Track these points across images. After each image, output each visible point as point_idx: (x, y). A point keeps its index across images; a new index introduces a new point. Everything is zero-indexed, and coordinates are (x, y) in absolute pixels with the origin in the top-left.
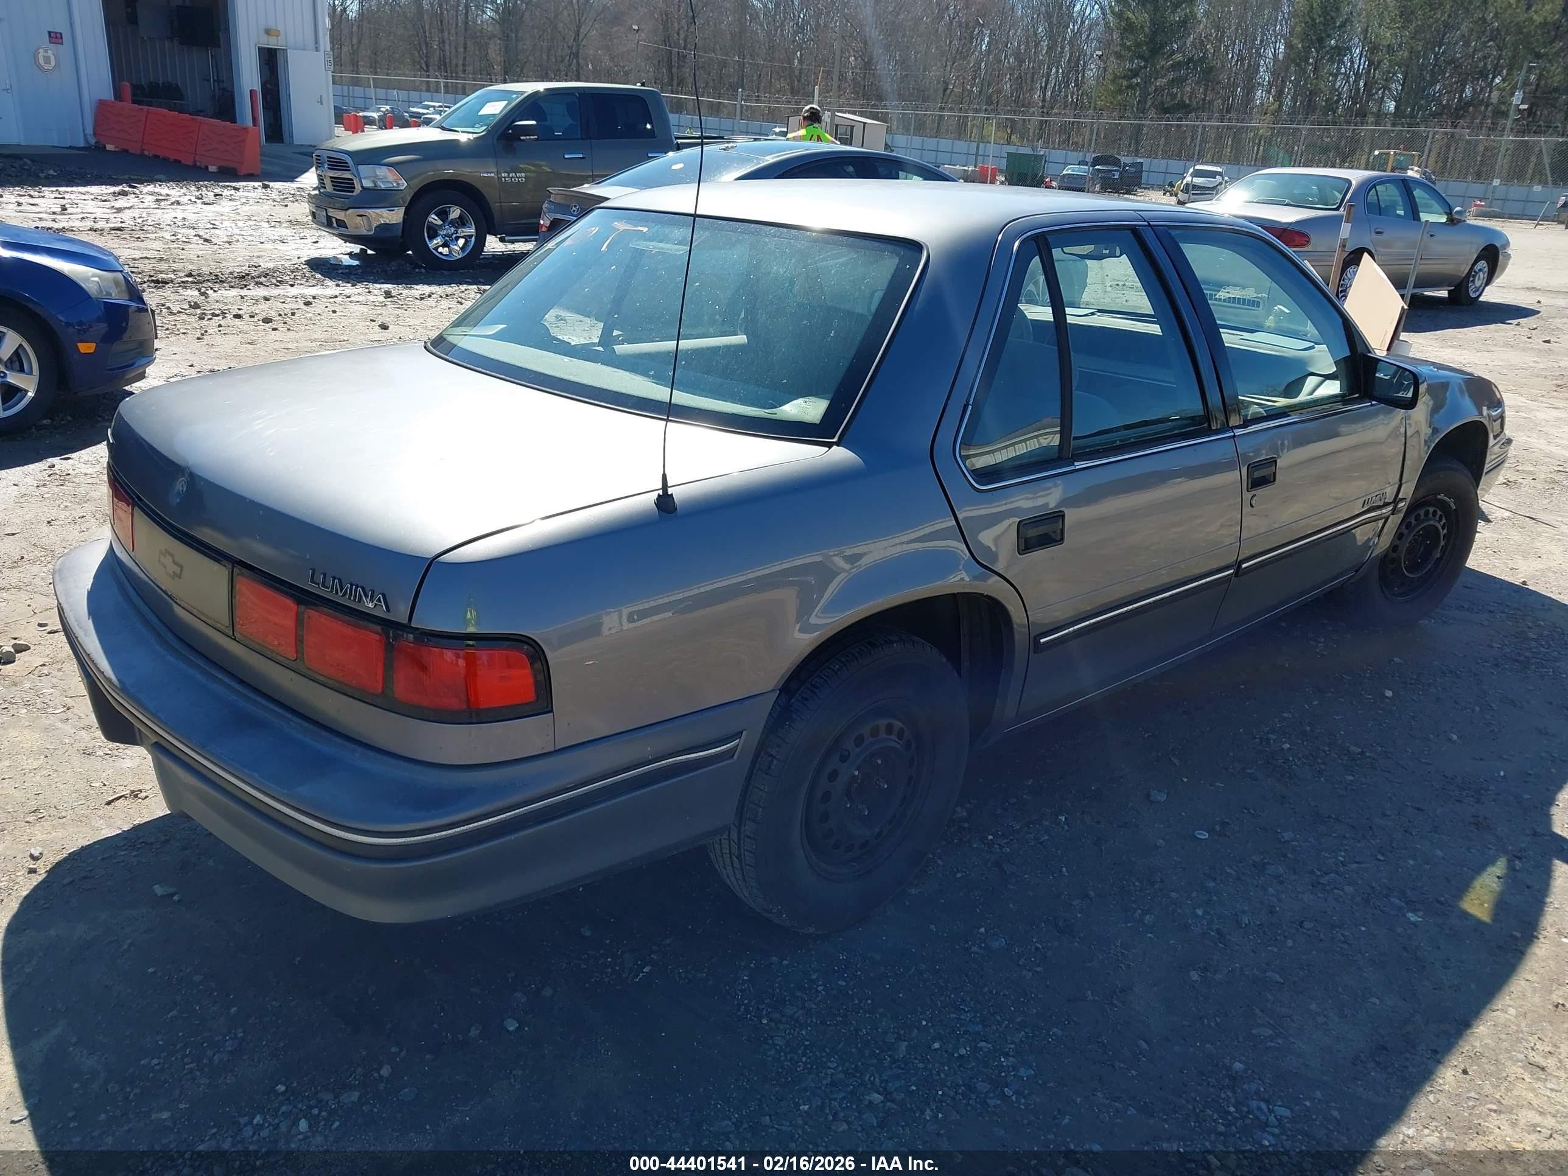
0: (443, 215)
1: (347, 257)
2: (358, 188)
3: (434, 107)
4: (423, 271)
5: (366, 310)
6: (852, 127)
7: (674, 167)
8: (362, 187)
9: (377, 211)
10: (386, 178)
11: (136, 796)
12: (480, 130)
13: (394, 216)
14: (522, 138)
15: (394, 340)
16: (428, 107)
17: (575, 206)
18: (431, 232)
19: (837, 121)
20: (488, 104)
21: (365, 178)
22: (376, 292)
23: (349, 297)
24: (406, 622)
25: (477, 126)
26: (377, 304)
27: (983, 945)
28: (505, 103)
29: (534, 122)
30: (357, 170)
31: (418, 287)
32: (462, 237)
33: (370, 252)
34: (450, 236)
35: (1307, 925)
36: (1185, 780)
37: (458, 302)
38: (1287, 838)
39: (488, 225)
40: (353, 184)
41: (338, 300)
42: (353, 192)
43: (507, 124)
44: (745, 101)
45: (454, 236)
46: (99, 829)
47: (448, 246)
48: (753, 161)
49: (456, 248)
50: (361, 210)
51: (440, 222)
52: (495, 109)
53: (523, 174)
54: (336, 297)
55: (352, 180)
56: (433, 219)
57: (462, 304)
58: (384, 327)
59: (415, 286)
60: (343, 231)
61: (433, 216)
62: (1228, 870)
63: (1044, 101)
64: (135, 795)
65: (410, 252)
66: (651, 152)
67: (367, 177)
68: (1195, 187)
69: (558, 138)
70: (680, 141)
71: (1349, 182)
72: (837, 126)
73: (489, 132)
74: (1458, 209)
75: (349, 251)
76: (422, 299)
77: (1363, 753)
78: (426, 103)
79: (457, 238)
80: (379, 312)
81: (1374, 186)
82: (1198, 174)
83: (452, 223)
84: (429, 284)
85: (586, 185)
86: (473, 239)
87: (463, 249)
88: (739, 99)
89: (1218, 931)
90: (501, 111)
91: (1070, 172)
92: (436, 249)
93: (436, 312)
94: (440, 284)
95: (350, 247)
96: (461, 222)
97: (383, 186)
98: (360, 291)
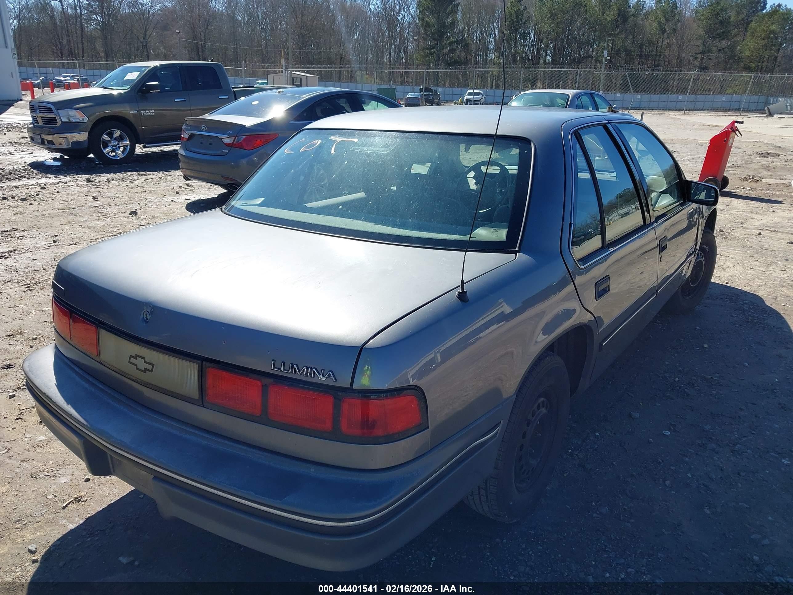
0: (110, 135)
1: (52, 161)
2: (59, 123)
3: (69, 76)
4: (102, 166)
5: (79, 190)
6: (301, 79)
7: (254, 103)
8: (62, 122)
9: (72, 134)
10: (76, 116)
11: (80, 500)
12: (127, 88)
13: (83, 137)
14: (151, 91)
15: (104, 205)
16: (65, 77)
17: (204, 126)
18: (104, 144)
19: (293, 76)
20: (129, 74)
21: (63, 117)
22: (80, 179)
23: (66, 183)
24: (349, 386)
25: (124, 86)
26: (84, 186)
27: (598, 512)
28: (138, 73)
29: (157, 83)
30: (58, 113)
31: (104, 175)
32: (122, 146)
33: (66, 157)
34: (115, 146)
35: (742, 474)
36: (641, 404)
37: (130, 182)
38: (707, 429)
39: (136, 139)
40: (56, 120)
41: (60, 185)
42: (56, 124)
43: (141, 84)
44: (246, 67)
45: (118, 146)
46: (65, 526)
47: (115, 152)
48: (297, 99)
49: (119, 152)
50: (62, 134)
51: (109, 139)
52: (133, 76)
53: (153, 111)
54: (58, 183)
55: (55, 118)
56: (105, 137)
57: (132, 183)
58: (95, 198)
59: (102, 175)
60: (51, 146)
61: (105, 136)
62: (690, 450)
63: (390, 62)
64: (78, 500)
65: (91, 155)
66: (221, 96)
67: (64, 116)
68: (470, 101)
69: (168, 90)
70: (235, 89)
71: (568, 95)
72: (293, 78)
73: (132, 89)
74: (615, 106)
75: (53, 157)
76: (109, 182)
77: (712, 378)
78: (65, 74)
79: (119, 147)
80: (87, 190)
81: (579, 97)
82: (470, 94)
83: (116, 139)
84: (109, 173)
85: (207, 115)
86: (129, 147)
87: (122, 152)
88: (243, 66)
89: (703, 484)
90: (137, 77)
91: (410, 96)
92: (108, 153)
93: (120, 188)
94: (115, 173)
95: (53, 155)
96: (121, 138)
97: (74, 121)
98: (70, 179)
